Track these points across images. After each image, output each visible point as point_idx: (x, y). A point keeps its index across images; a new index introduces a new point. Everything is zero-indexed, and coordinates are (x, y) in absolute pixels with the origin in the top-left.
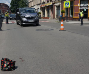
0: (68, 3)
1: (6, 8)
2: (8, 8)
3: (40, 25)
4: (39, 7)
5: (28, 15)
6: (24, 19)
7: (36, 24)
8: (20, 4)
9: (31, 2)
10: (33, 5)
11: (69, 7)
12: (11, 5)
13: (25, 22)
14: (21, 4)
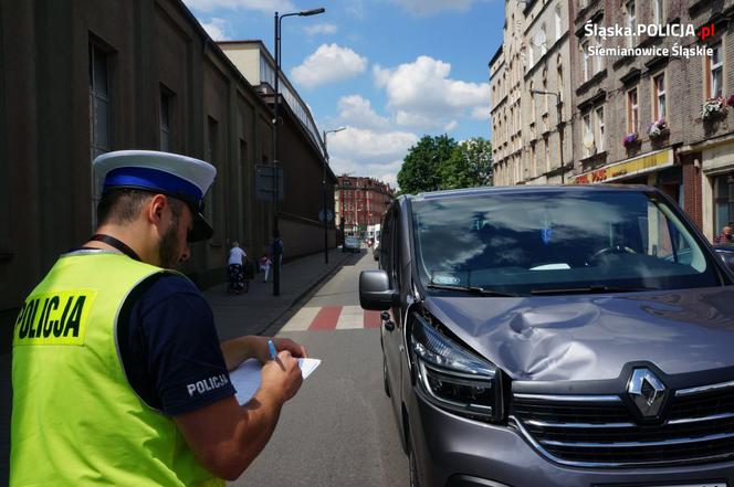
1: (380, 197)
2: (387, 198)
8: (446, 177)
9: (507, 159)
10: (519, 179)
12: (400, 183)
14: (450, 178)
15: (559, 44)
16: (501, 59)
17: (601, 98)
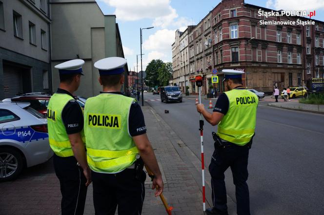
0: (216, 78)
3: (184, 102)
4: (187, 78)
5: (172, 94)
6: (170, 97)
7: (180, 100)
9: (176, 71)
10: (179, 76)
11: (218, 82)
13: (170, 99)
15: (186, 47)
16: (174, 45)
17: (193, 61)
